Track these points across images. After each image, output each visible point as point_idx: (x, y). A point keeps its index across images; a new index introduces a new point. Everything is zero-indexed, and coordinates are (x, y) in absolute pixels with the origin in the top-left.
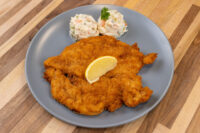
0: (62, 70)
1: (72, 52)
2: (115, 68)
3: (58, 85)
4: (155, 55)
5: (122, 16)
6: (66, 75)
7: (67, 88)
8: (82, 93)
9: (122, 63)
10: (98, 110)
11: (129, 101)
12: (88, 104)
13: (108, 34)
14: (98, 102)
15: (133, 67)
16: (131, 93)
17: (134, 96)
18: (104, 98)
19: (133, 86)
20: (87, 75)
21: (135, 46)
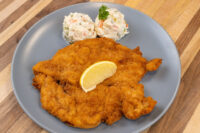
0: (53, 77)
1: (65, 56)
2: (115, 75)
3: (49, 93)
4: (160, 61)
5: (123, 16)
6: (58, 82)
7: (59, 96)
8: (77, 103)
9: (122, 70)
10: (94, 122)
11: (130, 113)
12: (82, 115)
13: (106, 36)
14: (94, 113)
15: (135, 74)
16: (131, 103)
17: (135, 107)
18: (100, 109)
19: (134, 95)
20: (82, 82)
21: (137, 50)
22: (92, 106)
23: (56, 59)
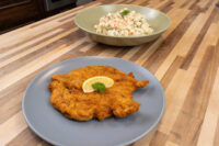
3: (58, 93)
12: (79, 109)
14: (89, 109)
15: (128, 89)
16: (120, 106)
18: (95, 107)
22: (89, 104)
23: (70, 74)
